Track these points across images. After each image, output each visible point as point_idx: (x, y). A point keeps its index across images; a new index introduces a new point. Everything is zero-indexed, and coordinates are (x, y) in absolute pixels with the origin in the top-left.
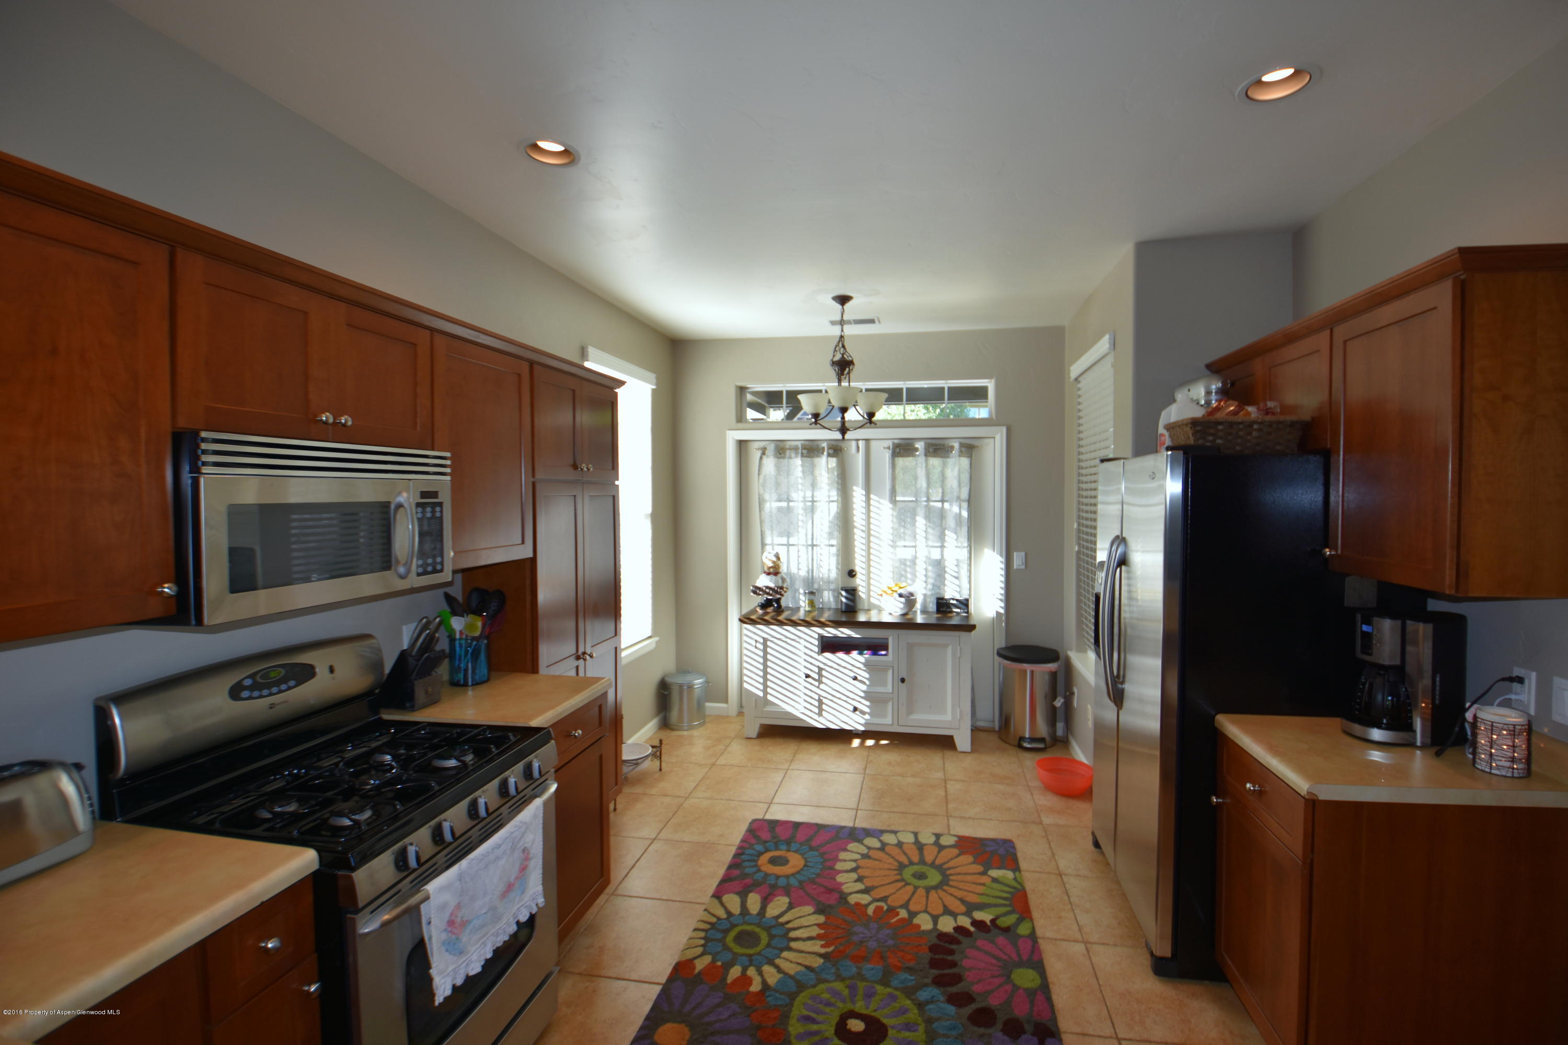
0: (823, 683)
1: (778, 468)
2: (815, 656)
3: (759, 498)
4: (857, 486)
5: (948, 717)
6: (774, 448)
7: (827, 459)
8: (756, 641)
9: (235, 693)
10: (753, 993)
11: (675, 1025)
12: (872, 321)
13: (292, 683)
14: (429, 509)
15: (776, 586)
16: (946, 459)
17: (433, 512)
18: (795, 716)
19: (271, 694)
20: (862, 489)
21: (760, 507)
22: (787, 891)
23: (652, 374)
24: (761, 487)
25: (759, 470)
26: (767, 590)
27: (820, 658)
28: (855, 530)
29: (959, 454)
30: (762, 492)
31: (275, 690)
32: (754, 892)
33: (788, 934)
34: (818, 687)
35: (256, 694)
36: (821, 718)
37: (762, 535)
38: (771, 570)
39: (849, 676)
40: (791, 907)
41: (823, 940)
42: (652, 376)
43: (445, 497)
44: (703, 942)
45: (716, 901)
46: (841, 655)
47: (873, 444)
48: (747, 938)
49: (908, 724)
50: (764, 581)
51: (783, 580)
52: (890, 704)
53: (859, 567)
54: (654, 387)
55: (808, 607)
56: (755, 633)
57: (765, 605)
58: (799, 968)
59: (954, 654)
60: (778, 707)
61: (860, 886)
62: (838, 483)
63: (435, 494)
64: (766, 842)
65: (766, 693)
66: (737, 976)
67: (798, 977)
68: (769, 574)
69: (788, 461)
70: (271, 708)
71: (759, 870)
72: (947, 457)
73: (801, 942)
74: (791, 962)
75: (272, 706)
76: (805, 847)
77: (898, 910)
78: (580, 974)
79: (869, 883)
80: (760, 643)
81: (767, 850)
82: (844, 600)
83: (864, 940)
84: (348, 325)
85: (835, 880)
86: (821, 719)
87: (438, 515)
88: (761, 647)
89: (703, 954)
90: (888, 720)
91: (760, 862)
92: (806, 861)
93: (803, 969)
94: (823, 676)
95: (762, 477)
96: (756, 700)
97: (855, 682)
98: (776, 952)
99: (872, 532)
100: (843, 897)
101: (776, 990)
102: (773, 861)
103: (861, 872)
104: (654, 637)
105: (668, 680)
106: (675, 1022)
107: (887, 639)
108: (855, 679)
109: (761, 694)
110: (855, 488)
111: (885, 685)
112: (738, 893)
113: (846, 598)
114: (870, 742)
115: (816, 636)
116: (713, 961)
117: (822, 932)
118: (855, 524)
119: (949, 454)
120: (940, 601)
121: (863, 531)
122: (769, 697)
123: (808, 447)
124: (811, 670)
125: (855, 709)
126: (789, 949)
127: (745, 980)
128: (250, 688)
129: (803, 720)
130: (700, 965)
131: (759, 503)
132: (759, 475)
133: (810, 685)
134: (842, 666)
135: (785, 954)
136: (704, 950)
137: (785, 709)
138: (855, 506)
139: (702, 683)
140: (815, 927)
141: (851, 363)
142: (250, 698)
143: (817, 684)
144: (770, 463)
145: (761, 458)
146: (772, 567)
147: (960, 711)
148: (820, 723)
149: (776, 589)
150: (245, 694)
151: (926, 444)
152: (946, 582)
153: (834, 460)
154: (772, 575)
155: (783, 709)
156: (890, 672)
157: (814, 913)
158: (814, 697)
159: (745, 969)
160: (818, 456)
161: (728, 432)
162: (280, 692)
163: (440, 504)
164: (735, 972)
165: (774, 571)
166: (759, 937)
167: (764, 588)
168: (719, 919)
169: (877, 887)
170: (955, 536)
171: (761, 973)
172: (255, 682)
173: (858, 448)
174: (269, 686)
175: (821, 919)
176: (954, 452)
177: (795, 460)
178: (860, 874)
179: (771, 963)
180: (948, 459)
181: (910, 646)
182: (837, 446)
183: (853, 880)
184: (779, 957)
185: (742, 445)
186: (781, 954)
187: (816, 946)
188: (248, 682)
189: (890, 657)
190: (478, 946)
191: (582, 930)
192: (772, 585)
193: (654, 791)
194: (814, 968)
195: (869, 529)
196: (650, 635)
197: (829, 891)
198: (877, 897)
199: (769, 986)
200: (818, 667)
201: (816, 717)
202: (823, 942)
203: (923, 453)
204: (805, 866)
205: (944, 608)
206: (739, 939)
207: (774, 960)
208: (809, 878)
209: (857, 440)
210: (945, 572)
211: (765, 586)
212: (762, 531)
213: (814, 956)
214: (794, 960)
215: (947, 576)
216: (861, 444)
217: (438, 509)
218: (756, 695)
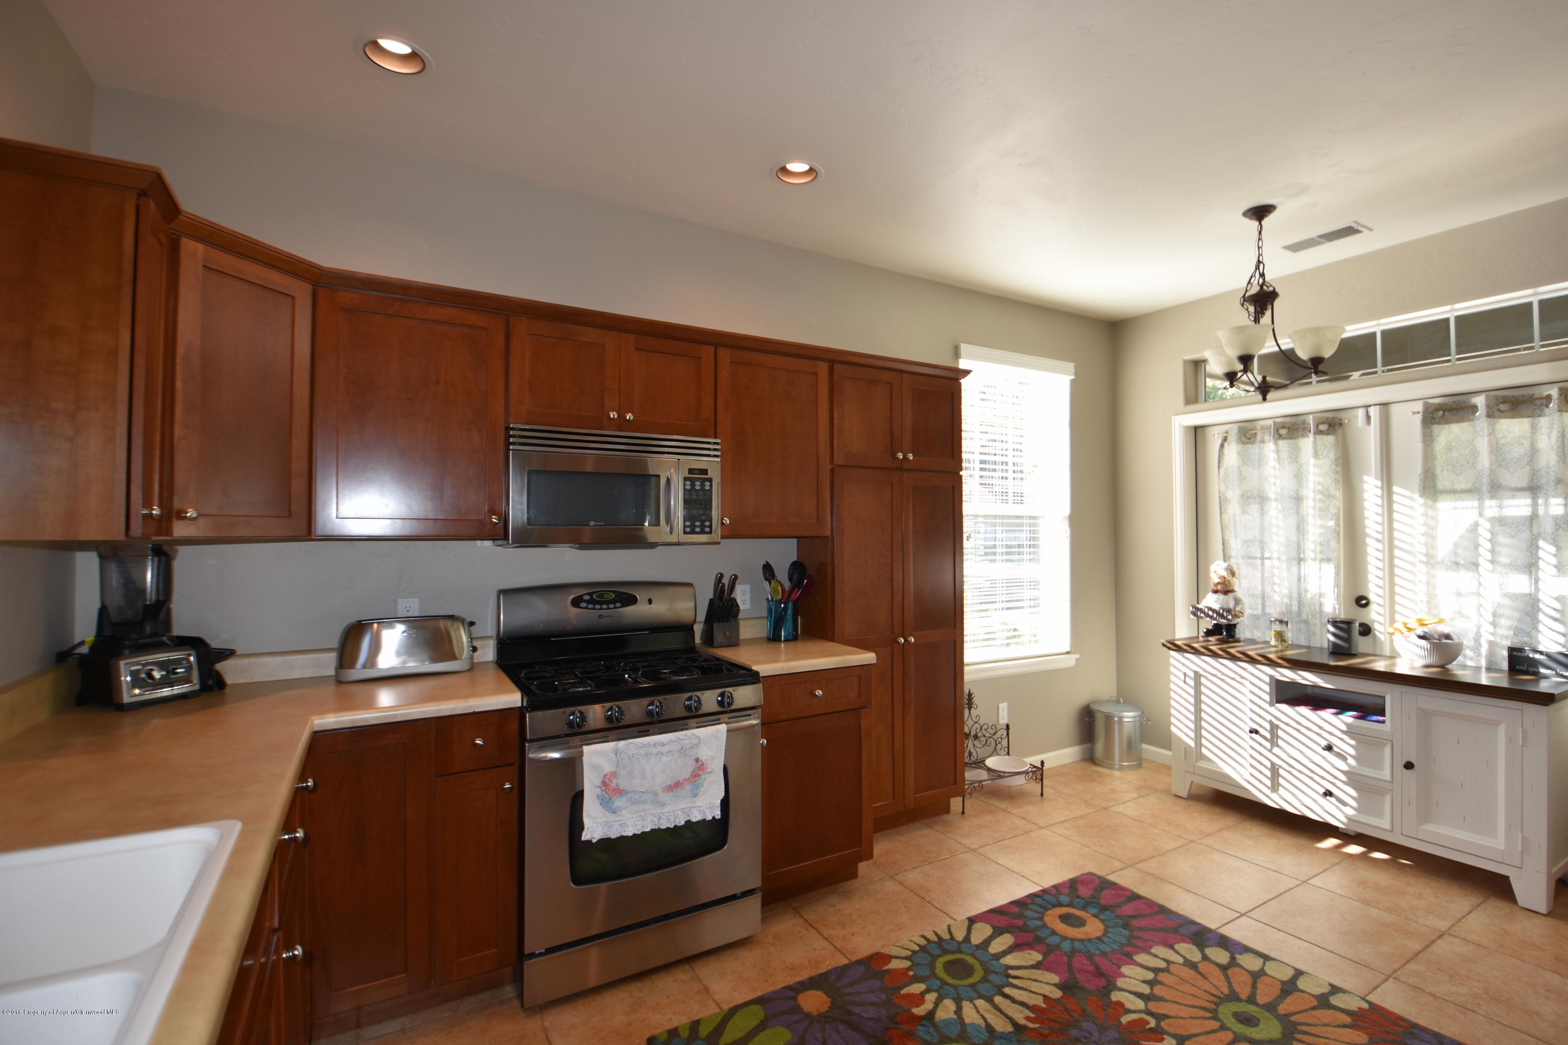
0: (1278, 746)
1: (1244, 459)
2: (1266, 706)
3: (1220, 497)
4: (1369, 474)
5: (1499, 842)
6: (1237, 431)
7: (1315, 439)
8: (1185, 675)
9: (576, 603)
10: (913, 1013)
11: (824, 996)
12: (1349, 231)
13: (618, 605)
14: (698, 483)
15: (1220, 608)
16: (1536, 419)
17: (703, 485)
18: (1238, 783)
19: (601, 609)
20: (1376, 478)
21: (1221, 509)
22: (1048, 951)
23: (1071, 363)
24: (1222, 484)
25: (1219, 462)
26: (1210, 613)
27: (1272, 710)
28: (1368, 540)
29: (1559, 407)
30: (1222, 490)
31: (605, 606)
32: (1012, 935)
33: (1004, 987)
34: (1270, 751)
35: (591, 606)
36: (1274, 794)
37: (1223, 544)
38: (1219, 587)
39: (1319, 745)
40: (1037, 966)
41: (1033, 1013)
42: (1071, 366)
43: (715, 473)
44: (917, 948)
45: (967, 923)
46: (1303, 710)
47: (1395, 410)
48: (960, 969)
49: (1419, 838)
50: (1211, 601)
51: (1237, 601)
52: (1387, 800)
53: (1374, 592)
54: (1073, 377)
55: (1275, 640)
56: (1183, 664)
57: (1214, 631)
58: (981, 1022)
59: (1510, 740)
60: (1212, 764)
61: (1146, 989)
62: (1336, 472)
63: (705, 472)
64: (1078, 897)
65: (1199, 744)
66: (915, 992)
67: (969, 1029)
68: (1216, 592)
69: (1259, 446)
70: (599, 618)
71: (1041, 919)
72: (1539, 416)
73: (1009, 1001)
74: (978, 1012)
75: (600, 617)
76: (1119, 921)
77: (1165, 1036)
78: (806, 920)
79: (1158, 991)
80: (1190, 677)
81: (1071, 905)
82: (1332, 638)
83: (1084, 1040)
84: (636, 349)
85: (1119, 968)
86: (1274, 796)
87: (707, 488)
88: (1192, 683)
89: (906, 958)
90: (1385, 823)
91: (1049, 912)
92: (1104, 935)
93: (983, 1025)
94: (1278, 737)
95: (1222, 470)
96: (1185, 748)
97: (1326, 754)
98: (975, 995)
99: (1396, 543)
100: (1111, 986)
101: (935, 1026)
102: (1065, 918)
103: (1162, 977)
104: (1074, 653)
105: (1094, 707)
106: (826, 993)
107: (1384, 698)
108: (1329, 748)
109: (1192, 744)
110: (1365, 478)
111: (1380, 767)
112: (994, 927)
113: (1334, 635)
114: (1354, 849)
115: (1267, 679)
116: (910, 968)
117: (1044, 1006)
118: (1367, 531)
119: (1542, 410)
120: (1515, 653)
121: (1378, 540)
122: (1204, 751)
123: (1288, 425)
124: (1260, 726)
125: (1328, 794)
126: (990, 1000)
127: (919, 999)
128: (588, 602)
129: (1247, 789)
130: (895, 964)
131: (1220, 503)
132: (1219, 468)
133: (1259, 746)
134: (1303, 726)
135: (980, 1003)
136: (910, 956)
137: (1222, 769)
138: (1366, 505)
139: (1134, 717)
140: (1041, 998)
141: (1273, 295)
142: (586, 608)
143: (1268, 745)
144: (1232, 451)
145: (1222, 446)
146: (1219, 583)
147: (1523, 838)
148: (1273, 800)
149: (1221, 611)
150: (583, 605)
151: (1487, 398)
152: (1541, 627)
153: (1330, 439)
154: (1220, 594)
155: (1219, 768)
156: (1387, 750)
157: (1055, 985)
158: (1266, 764)
159: (928, 991)
160: (1303, 436)
161: (1173, 417)
162: (608, 608)
163: (710, 480)
164: (917, 988)
165: (1225, 589)
166: (973, 974)
167: (1206, 610)
168: (952, 938)
169: (1167, 1001)
170: (1553, 549)
171: (937, 1003)
172: (592, 599)
173: (1368, 418)
174: (601, 603)
175: (1057, 994)
176: (1551, 405)
177: (1269, 444)
178: (1158, 978)
179: (958, 1002)
180: (1540, 418)
181: (1425, 716)
182: (1333, 419)
183: (1142, 979)
184: (971, 1001)
185: (1197, 433)
186: (976, 999)
187: (1020, 1015)
188: (587, 597)
189: (1387, 727)
190: (635, 815)
191: (841, 890)
192: (1216, 606)
193: (1015, 811)
194: (996, 1031)
195: (1391, 538)
196: (1068, 650)
197: (1099, 973)
198: (1154, 1010)
199: (934, 1018)
200: (1271, 723)
201: (1268, 792)
202: (1032, 1015)
203: (1484, 413)
204: (1099, 938)
205: (1524, 666)
206: (949, 966)
207: (963, 999)
208: (1088, 951)
209: (1367, 407)
210: (1539, 610)
211: (1207, 607)
212: (1223, 540)
213: (1008, 1020)
214: (982, 1012)
215: (1541, 617)
216: (1374, 411)
217: (707, 484)
218: (1186, 743)
